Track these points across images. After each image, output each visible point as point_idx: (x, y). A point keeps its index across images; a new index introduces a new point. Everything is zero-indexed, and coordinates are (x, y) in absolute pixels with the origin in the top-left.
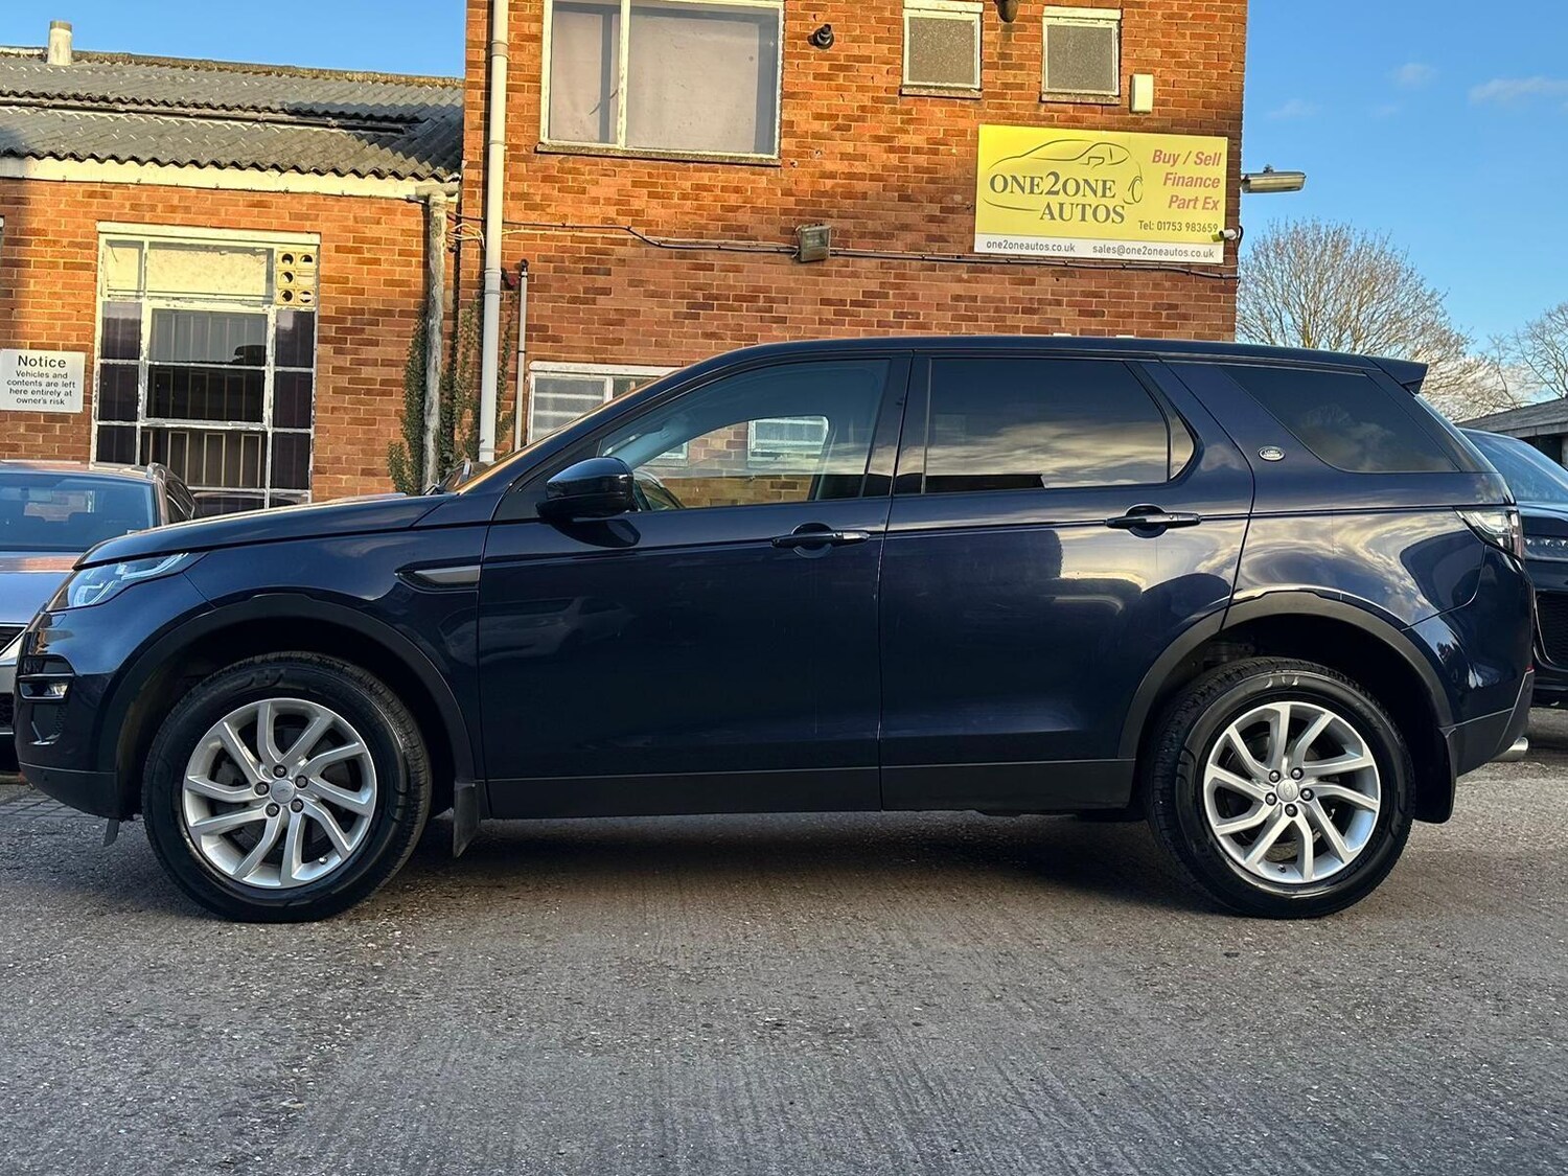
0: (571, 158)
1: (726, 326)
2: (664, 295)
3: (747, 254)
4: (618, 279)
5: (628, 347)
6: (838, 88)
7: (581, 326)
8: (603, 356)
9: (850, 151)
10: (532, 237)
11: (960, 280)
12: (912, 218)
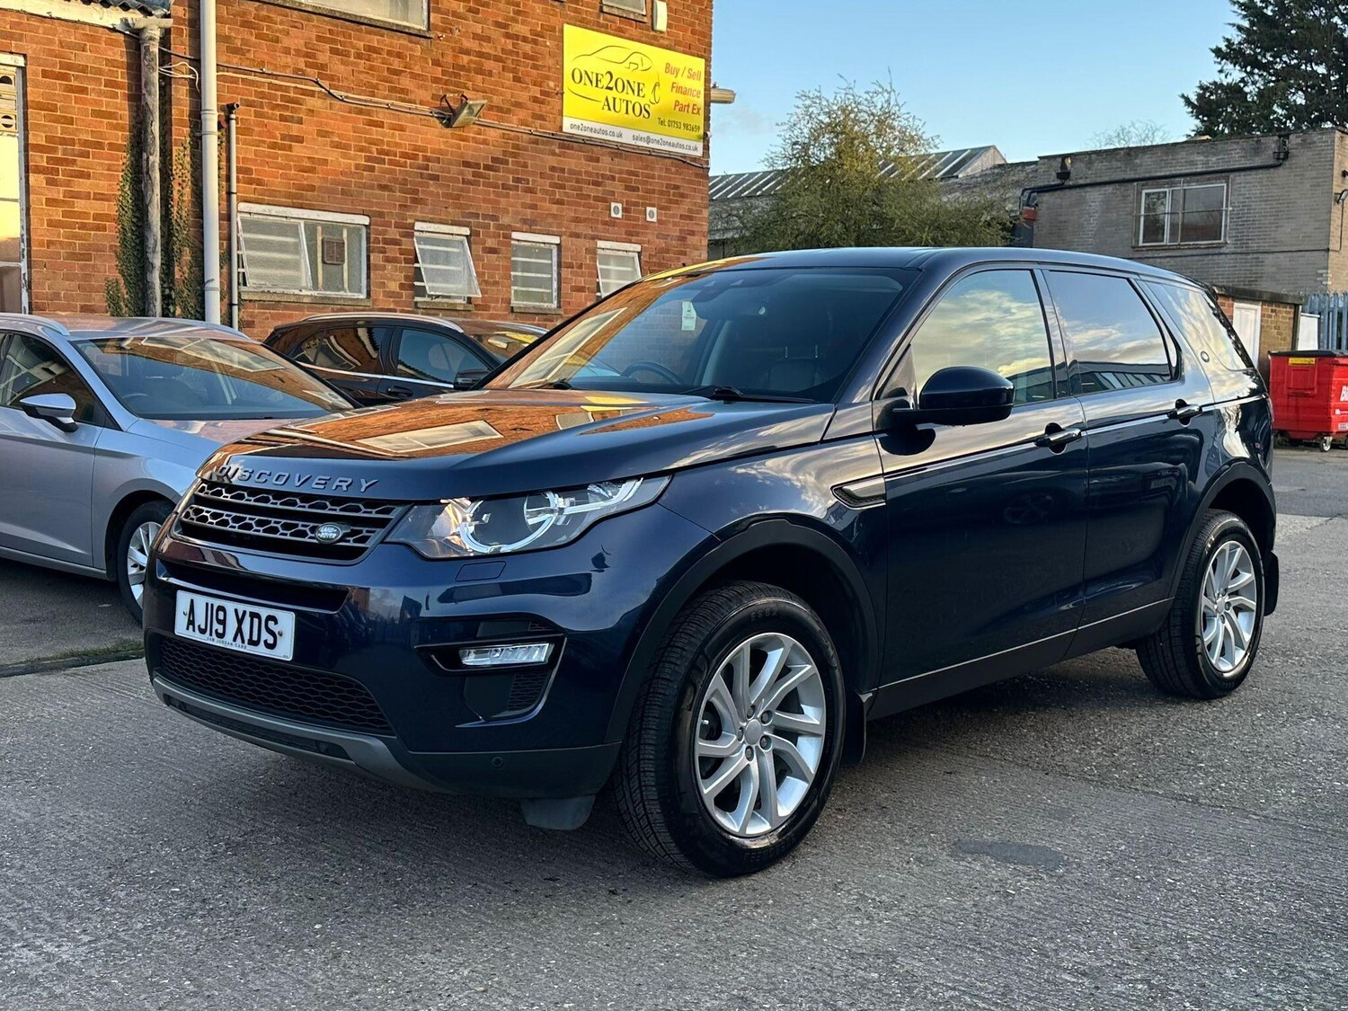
0: (265, 6)
1: (395, 180)
2: (347, 147)
3: (408, 114)
4: (308, 128)
5: (321, 194)
7: (281, 172)
8: (300, 201)
9: (479, 32)
10: (235, 81)
11: (554, 154)
12: (523, 96)
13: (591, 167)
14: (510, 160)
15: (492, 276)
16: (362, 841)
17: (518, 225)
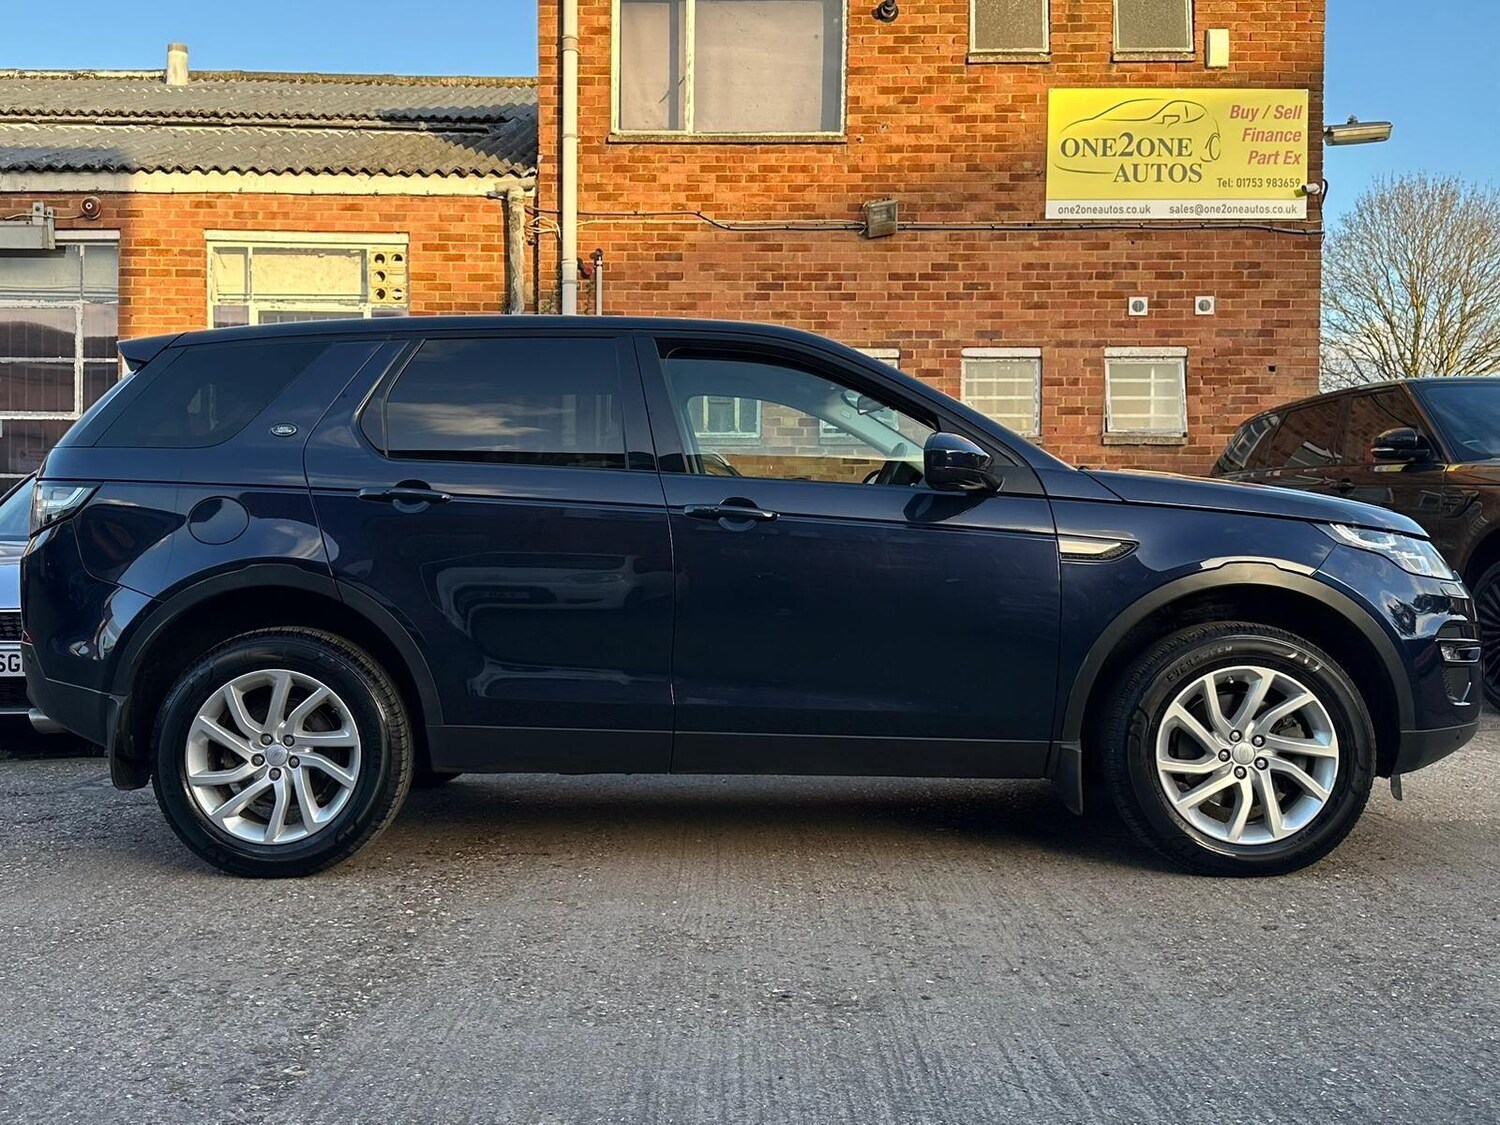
0: (641, 146)
1: (796, 306)
2: (736, 278)
3: (816, 232)
4: (689, 264)
6: (904, 61)
9: (917, 123)
10: (605, 227)
11: (1032, 248)
12: (983, 187)
13: (1094, 256)
14: (960, 264)
17: (973, 340)
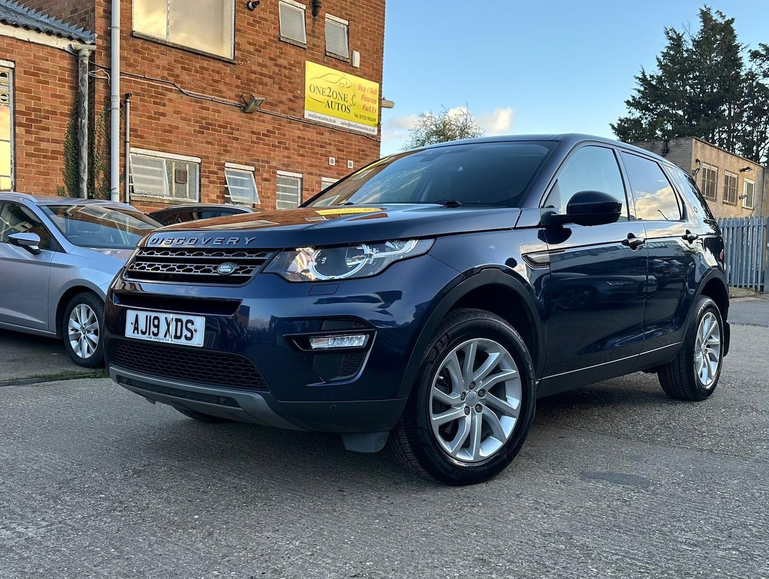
0: (147, 42)
1: (215, 139)
2: (189, 120)
3: (223, 105)
4: (168, 109)
5: (175, 145)
6: (256, 31)
7: (153, 132)
8: (164, 148)
9: (261, 62)
10: (130, 81)
11: (300, 130)
12: (284, 98)
13: (319, 137)
14: (277, 131)
15: (266, 193)
16: (218, 469)
17: (280, 167)
